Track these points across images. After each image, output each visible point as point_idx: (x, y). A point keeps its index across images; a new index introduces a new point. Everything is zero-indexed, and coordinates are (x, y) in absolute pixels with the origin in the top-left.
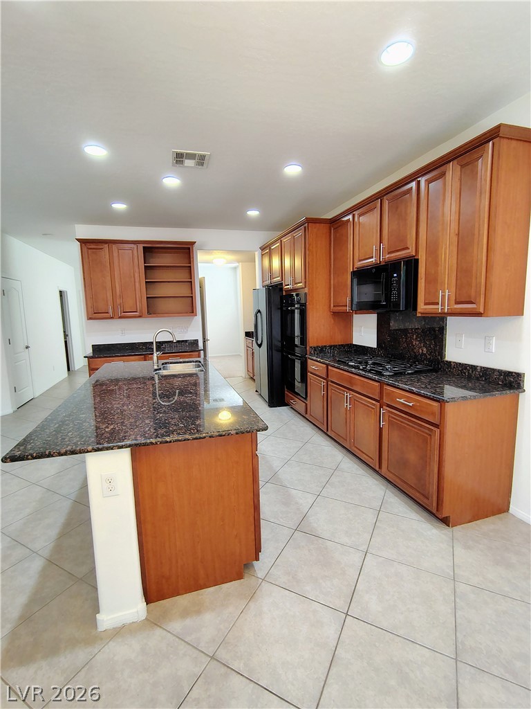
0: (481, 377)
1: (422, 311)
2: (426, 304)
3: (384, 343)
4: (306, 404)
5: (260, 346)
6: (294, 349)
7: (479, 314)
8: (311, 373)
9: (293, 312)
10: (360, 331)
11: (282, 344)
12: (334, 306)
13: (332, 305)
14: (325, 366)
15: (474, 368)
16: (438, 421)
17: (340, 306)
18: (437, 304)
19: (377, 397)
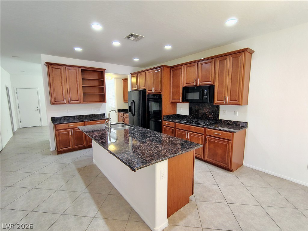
0: (233, 124)
1: (216, 103)
2: (218, 101)
3: (193, 114)
5: (134, 116)
7: (239, 105)
8: (165, 126)
12: (172, 100)
14: (174, 123)
15: (231, 121)
16: (231, 139)
17: (176, 100)
18: (223, 101)
19: (203, 133)
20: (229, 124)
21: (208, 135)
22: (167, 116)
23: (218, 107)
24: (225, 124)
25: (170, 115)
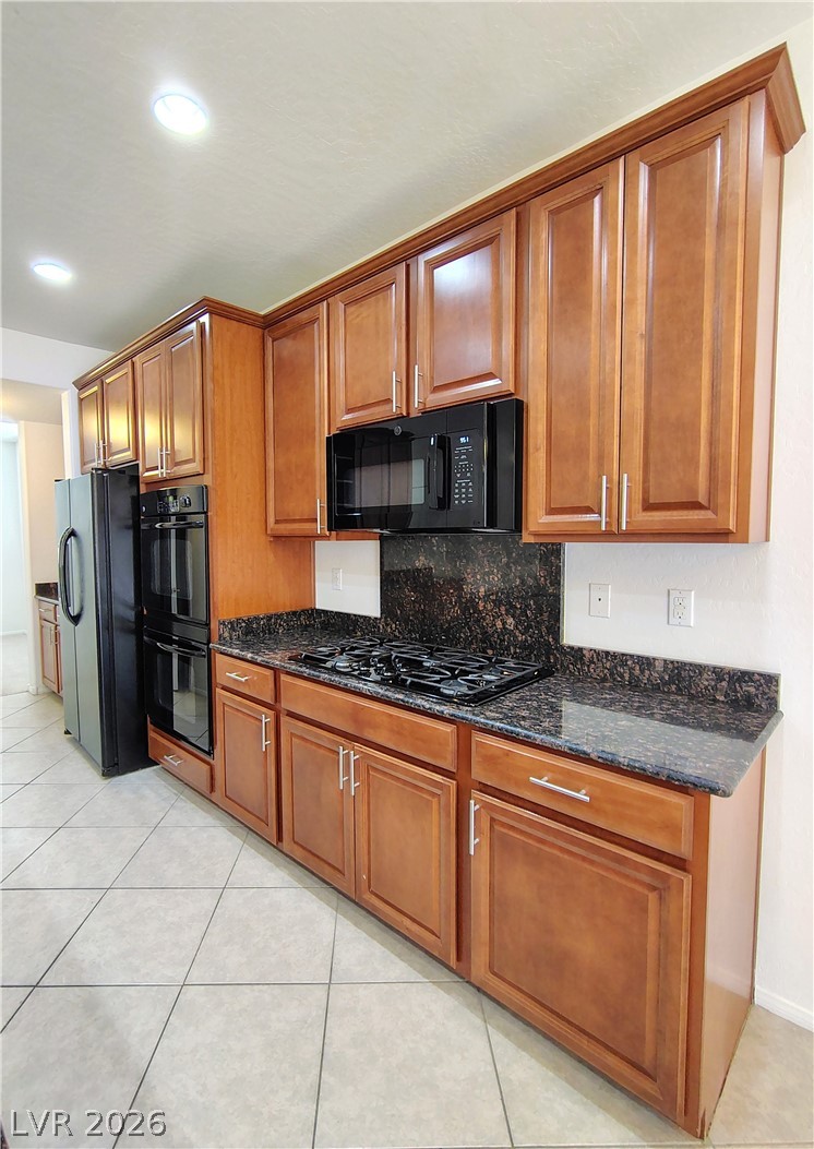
0: (665, 684)
1: (541, 529)
2: (551, 511)
3: (401, 606)
4: (212, 769)
5: (76, 619)
6: (171, 627)
7: (721, 535)
8: (224, 688)
9: (164, 533)
10: (335, 579)
11: (139, 615)
12: (277, 522)
13: (271, 520)
14: (268, 672)
15: (646, 663)
16: (684, 849)
17: (294, 521)
18: (588, 510)
19: (449, 764)
20: (634, 685)
21: (485, 789)
22: (249, 622)
23: (550, 555)
24: (604, 680)
25: (269, 618)
